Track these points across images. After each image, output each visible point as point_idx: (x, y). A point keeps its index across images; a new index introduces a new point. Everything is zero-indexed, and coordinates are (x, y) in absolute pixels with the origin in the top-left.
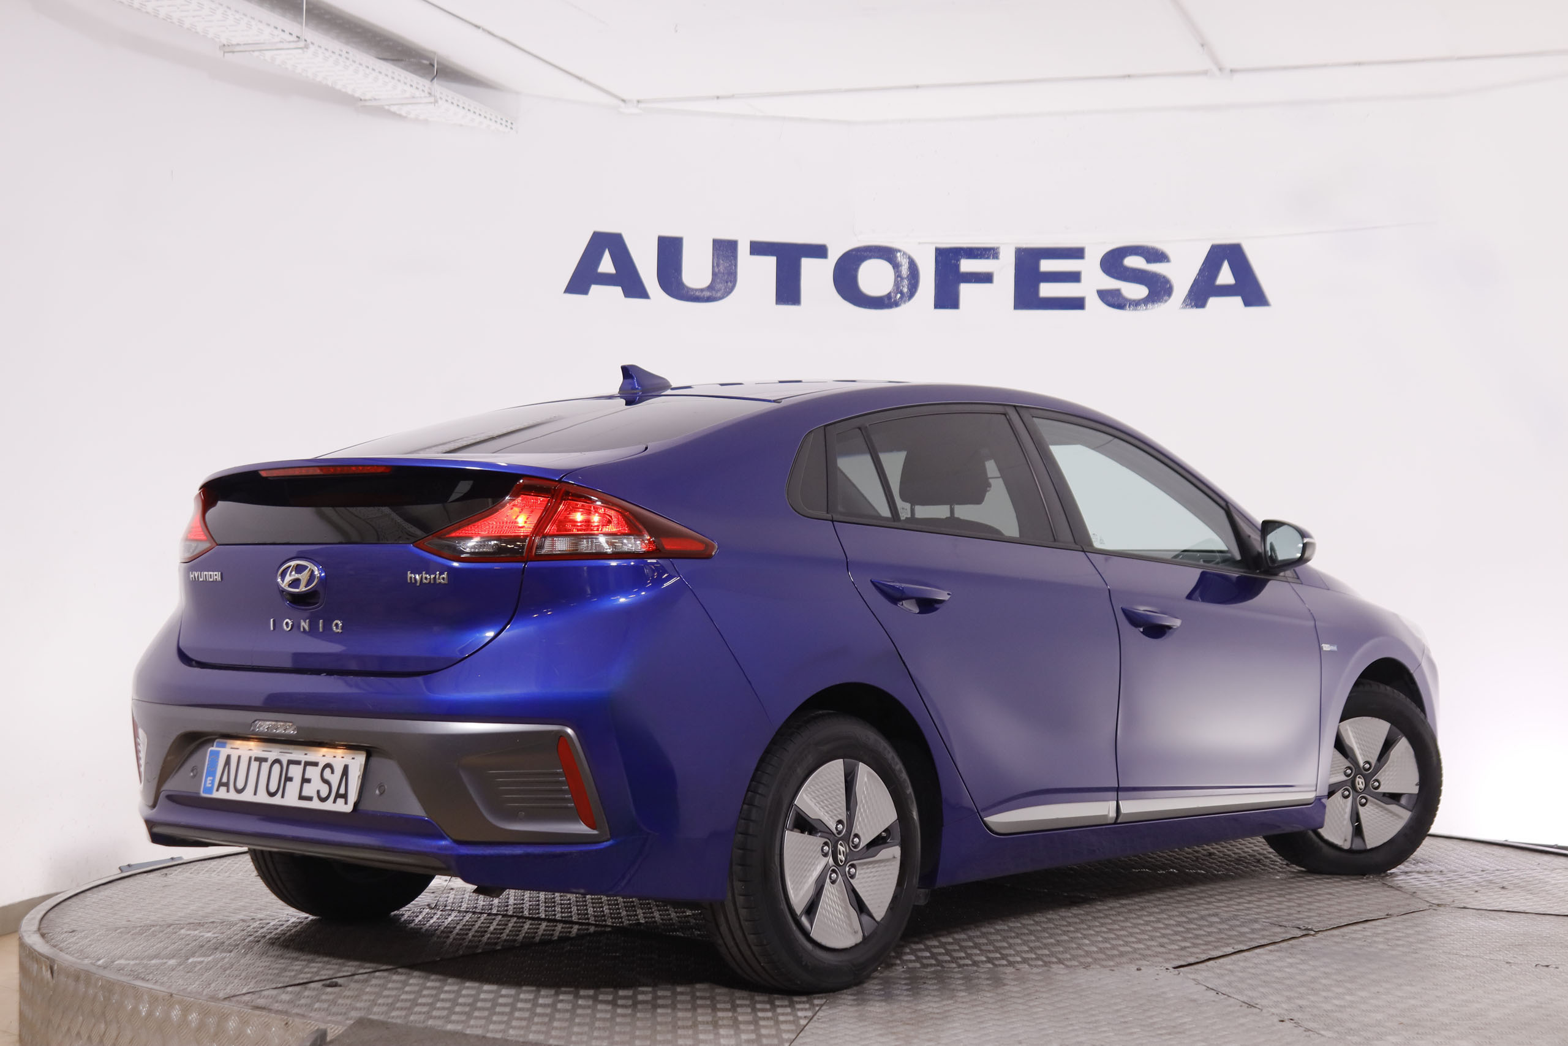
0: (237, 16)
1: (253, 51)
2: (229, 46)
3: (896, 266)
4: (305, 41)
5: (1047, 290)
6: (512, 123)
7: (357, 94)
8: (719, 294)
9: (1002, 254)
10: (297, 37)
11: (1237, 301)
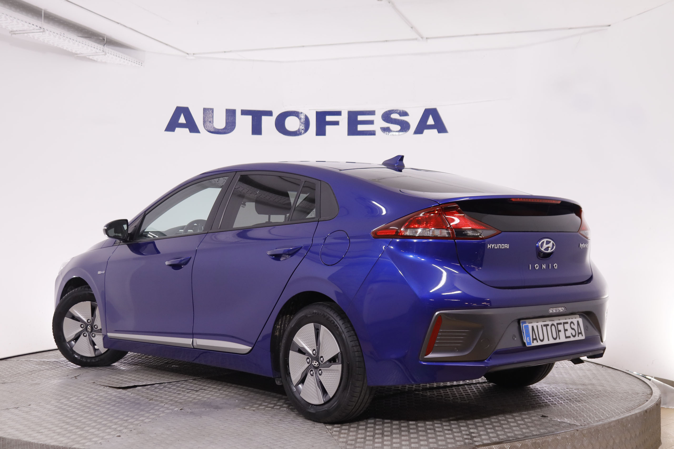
1: (24, 33)
2: (13, 31)
3: (300, 119)
5: (361, 128)
6: (142, 63)
8: (229, 131)
9: (343, 113)
10: (40, 27)
11: (435, 131)
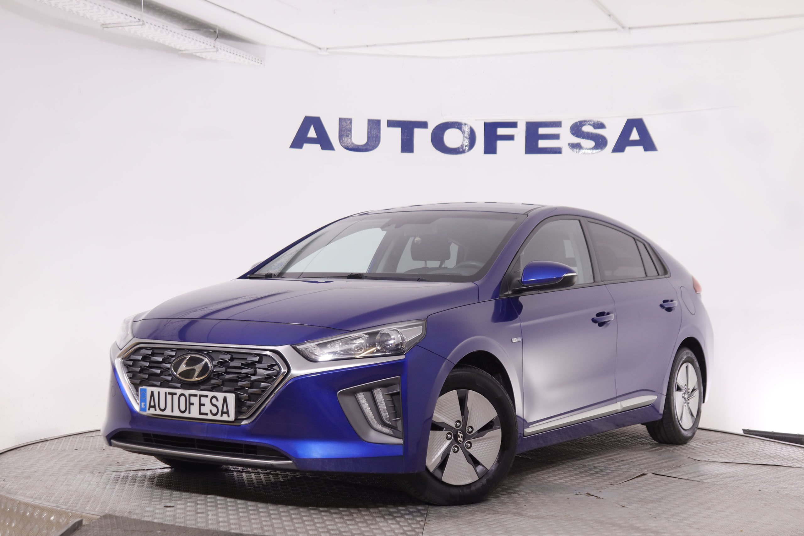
0: (105, 9)
1: (119, 27)
2: (105, 24)
3: (463, 132)
4: (143, 21)
5: (542, 144)
6: (261, 61)
7: (178, 47)
8: (371, 148)
9: (519, 125)
10: (138, 19)
11: (641, 148)
